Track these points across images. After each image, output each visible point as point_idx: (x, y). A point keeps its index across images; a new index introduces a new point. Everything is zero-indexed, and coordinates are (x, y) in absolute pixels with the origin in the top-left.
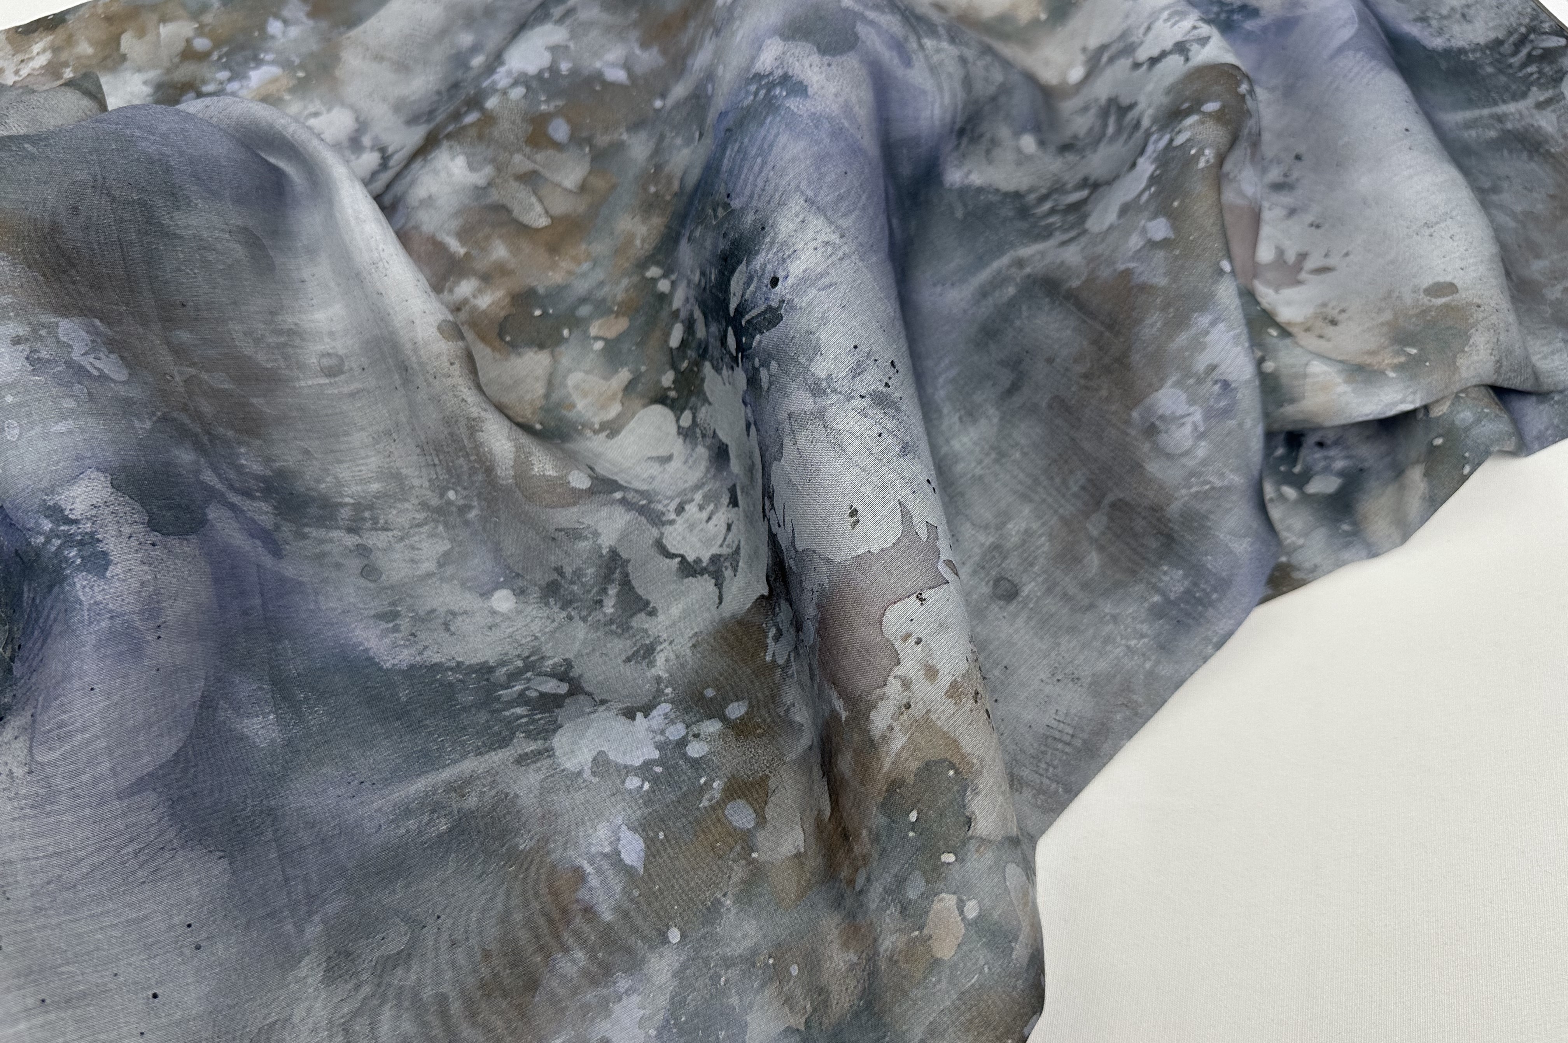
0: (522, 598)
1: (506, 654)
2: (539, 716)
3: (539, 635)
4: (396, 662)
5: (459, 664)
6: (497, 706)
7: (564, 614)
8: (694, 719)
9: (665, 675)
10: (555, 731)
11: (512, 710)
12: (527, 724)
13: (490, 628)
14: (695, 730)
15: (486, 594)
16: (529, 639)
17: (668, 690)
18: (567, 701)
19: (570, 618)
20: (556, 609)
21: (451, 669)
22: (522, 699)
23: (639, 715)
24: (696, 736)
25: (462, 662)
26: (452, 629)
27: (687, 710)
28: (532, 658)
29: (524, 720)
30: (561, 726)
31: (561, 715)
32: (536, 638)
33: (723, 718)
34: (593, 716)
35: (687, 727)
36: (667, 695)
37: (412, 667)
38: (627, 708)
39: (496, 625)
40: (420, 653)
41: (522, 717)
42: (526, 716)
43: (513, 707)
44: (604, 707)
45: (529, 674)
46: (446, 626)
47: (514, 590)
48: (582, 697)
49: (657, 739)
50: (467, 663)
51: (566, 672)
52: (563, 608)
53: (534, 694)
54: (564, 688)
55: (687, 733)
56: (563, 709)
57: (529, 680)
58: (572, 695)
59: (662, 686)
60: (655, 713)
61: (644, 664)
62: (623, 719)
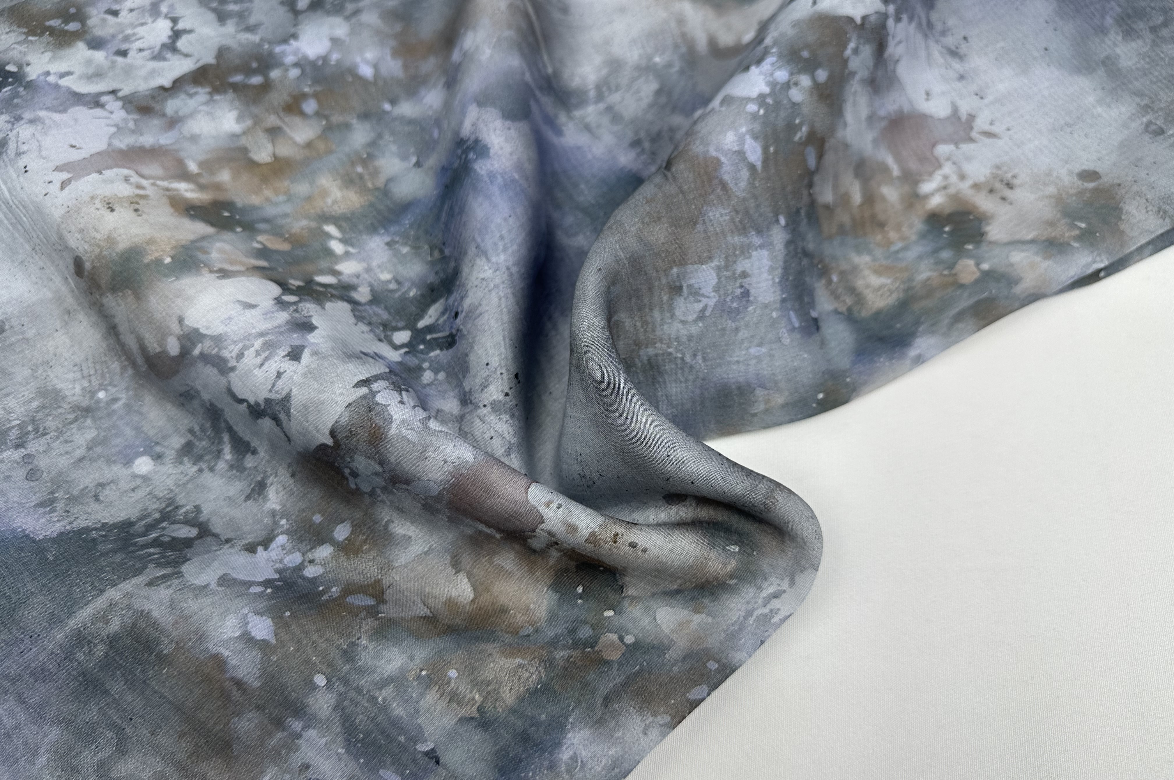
0: (159, 461)
1: (146, 509)
2: (171, 554)
3: (174, 488)
4: (48, 533)
5: (104, 525)
6: (132, 548)
7: (195, 468)
8: (308, 547)
9: (278, 507)
10: (184, 562)
11: (146, 550)
12: (159, 558)
13: (133, 490)
14: (310, 556)
15: (128, 462)
16: (166, 492)
17: (283, 522)
18: (196, 542)
19: (200, 470)
20: (189, 465)
21: (96, 529)
22: (156, 543)
23: (260, 549)
24: (311, 562)
25: (107, 523)
26: (101, 498)
27: (301, 540)
28: (168, 509)
29: (156, 556)
30: (189, 560)
31: (189, 553)
32: (172, 491)
33: (332, 542)
34: (218, 552)
35: (303, 555)
36: (283, 526)
37: (62, 534)
38: (249, 544)
39: (137, 487)
40: (71, 523)
41: (154, 554)
42: (159, 554)
43: (147, 548)
44: (229, 545)
45: (164, 524)
46: (96, 498)
47: (152, 456)
48: (209, 539)
49: (275, 567)
50: (111, 523)
51: (196, 517)
52: (194, 464)
53: (167, 539)
54: (194, 532)
55: (304, 560)
56: (193, 549)
57: (164, 529)
58: (201, 537)
59: (278, 517)
60: (273, 545)
61: (260, 500)
62: (246, 554)
